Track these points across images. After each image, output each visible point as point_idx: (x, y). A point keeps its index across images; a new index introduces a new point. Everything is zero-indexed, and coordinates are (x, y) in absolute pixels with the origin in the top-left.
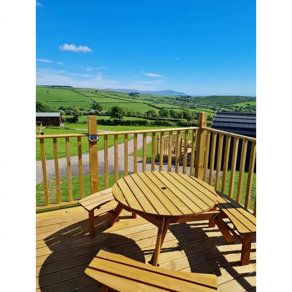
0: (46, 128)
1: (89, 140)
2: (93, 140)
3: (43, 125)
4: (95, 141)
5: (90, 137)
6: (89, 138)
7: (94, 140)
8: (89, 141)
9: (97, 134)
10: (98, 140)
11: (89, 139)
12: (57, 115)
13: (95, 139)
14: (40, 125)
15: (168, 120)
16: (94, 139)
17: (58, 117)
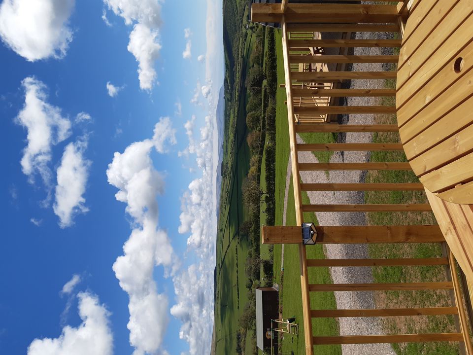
0: (281, 313)
1: (313, 243)
2: (312, 235)
3: (277, 318)
4: (315, 231)
5: (306, 241)
6: (308, 243)
7: (314, 233)
8: (315, 244)
9: (300, 225)
10: (313, 224)
11: (311, 242)
12: (259, 294)
13: (312, 230)
14: (277, 322)
15: (264, 112)
16: (312, 232)
17: (263, 293)
